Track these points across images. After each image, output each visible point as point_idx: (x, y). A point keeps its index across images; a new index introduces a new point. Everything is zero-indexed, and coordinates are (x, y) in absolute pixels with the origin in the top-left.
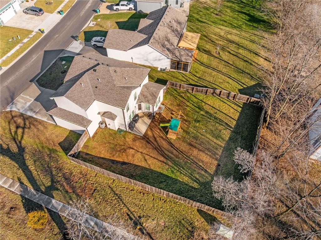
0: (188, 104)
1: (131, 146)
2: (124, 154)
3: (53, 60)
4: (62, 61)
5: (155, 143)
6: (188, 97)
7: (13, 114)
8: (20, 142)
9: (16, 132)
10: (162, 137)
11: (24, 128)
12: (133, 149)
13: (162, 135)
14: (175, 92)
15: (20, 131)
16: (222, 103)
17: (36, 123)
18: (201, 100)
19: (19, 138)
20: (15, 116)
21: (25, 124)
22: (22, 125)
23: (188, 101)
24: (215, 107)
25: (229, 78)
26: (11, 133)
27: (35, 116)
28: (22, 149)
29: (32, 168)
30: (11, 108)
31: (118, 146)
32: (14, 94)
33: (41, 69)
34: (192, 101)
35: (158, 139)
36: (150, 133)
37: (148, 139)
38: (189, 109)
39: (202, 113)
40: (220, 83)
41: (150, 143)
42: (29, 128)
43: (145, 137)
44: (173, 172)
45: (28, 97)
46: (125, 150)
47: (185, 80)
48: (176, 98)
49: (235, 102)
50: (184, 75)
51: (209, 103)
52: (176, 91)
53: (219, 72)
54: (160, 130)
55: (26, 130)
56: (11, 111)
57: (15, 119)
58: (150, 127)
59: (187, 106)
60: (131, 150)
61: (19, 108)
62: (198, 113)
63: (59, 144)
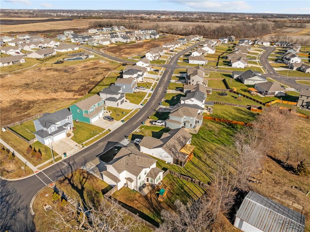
1: (137, 199)
2: (132, 202)
3: (111, 147)
4: (116, 148)
5: (150, 201)
7: (84, 171)
8: (83, 185)
9: (82, 180)
11: (87, 179)
12: (137, 201)
13: (155, 198)
15: (85, 179)
16: (195, 187)
17: (93, 178)
18: (184, 184)
19: (83, 183)
20: (84, 172)
21: (88, 177)
22: (86, 177)
23: (177, 183)
24: (190, 188)
25: (205, 174)
26: (80, 180)
27: (94, 174)
28: (83, 188)
29: (85, 198)
30: (83, 168)
31: (130, 198)
32: (86, 161)
33: (104, 151)
34: (179, 183)
35: (152, 199)
36: (149, 195)
38: (176, 187)
39: (182, 191)
40: (199, 176)
41: (147, 200)
42: (89, 179)
43: (146, 197)
44: (154, 216)
45: (93, 164)
47: (179, 171)
48: (170, 180)
49: (203, 188)
50: (179, 168)
51: (188, 186)
52: (172, 176)
53: (201, 170)
54: (155, 195)
55: (88, 180)
56: (83, 169)
57: (84, 173)
58: (150, 192)
59: (175, 185)
61: (87, 168)
62: (180, 190)
63: (101, 190)
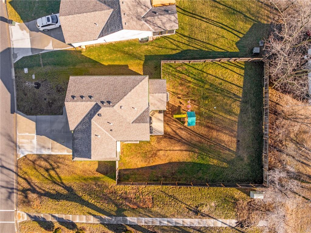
0: (189, 79)
1: (159, 148)
2: (156, 158)
6: (186, 70)
10: (180, 128)
12: (162, 150)
13: (179, 126)
14: (171, 68)
16: (224, 69)
18: (201, 70)
23: (188, 76)
24: (217, 76)
25: (222, 28)
31: (148, 153)
34: (192, 74)
35: (178, 131)
36: (168, 129)
37: (169, 135)
38: (193, 86)
39: (207, 86)
41: (172, 139)
43: (167, 136)
44: (203, 158)
46: (156, 154)
49: (236, 63)
51: (211, 73)
52: (171, 66)
54: (176, 121)
58: (166, 122)
59: (190, 82)
60: (161, 152)
62: (203, 87)
